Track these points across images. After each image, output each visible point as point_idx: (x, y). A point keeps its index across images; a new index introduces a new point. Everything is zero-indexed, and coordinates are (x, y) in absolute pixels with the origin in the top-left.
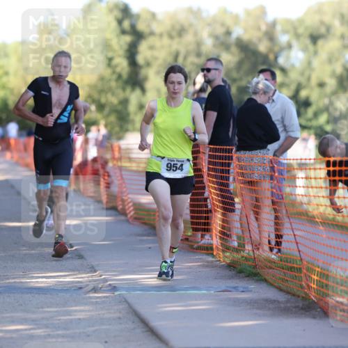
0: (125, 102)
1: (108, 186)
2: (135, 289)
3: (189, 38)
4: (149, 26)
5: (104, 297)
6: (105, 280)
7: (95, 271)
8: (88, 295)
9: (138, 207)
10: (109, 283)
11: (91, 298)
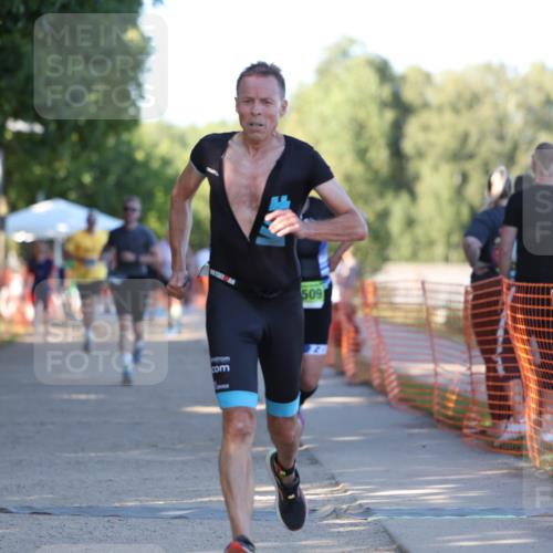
0: (384, 215)
1: (357, 347)
2: (401, 513)
3: (485, 111)
4: (421, 94)
5: (352, 525)
6: (354, 499)
7: (337, 484)
8: (325, 522)
9: (406, 381)
10: (359, 502)
11: (330, 526)
